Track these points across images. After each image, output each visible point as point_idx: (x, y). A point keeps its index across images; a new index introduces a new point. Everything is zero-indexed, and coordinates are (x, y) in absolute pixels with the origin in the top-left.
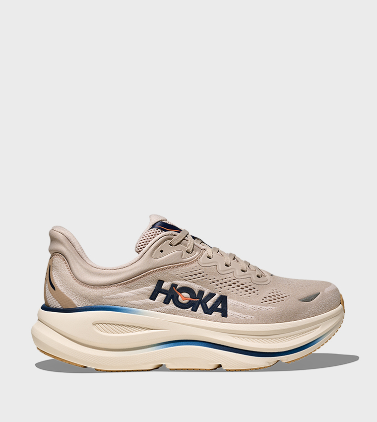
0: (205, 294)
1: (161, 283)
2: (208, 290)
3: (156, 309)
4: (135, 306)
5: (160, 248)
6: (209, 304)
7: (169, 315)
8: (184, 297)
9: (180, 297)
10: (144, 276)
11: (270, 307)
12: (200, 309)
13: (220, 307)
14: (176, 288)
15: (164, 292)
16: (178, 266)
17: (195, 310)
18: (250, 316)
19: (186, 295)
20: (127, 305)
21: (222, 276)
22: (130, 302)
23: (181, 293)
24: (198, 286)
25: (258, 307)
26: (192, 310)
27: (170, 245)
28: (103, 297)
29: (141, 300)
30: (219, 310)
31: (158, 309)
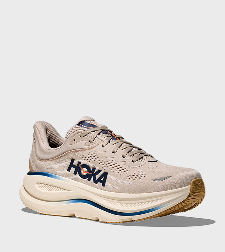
0: (96, 170)
1: (73, 160)
2: (98, 167)
3: (70, 177)
4: (59, 174)
5: (73, 138)
6: (97, 177)
7: (76, 182)
8: (84, 171)
9: (82, 171)
10: (64, 155)
11: (130, 182)
12: (92, 180)
13: (102, 179)
14: (80, 165)
15: (74, 166)
16: (81, 150)
17: (89, 180)
18: (116, 187)
19: (85, 169)
20: (55, 173)
21: (107, 159)
22: (57, 172)
23: (83, 168)
24: (92, 164)
25: (123, 181)
26: (88, 180)
27: (80, 136)
28: (44, 167)
29: (63, 171)
30: (101, 182)
31: (71, 177)
